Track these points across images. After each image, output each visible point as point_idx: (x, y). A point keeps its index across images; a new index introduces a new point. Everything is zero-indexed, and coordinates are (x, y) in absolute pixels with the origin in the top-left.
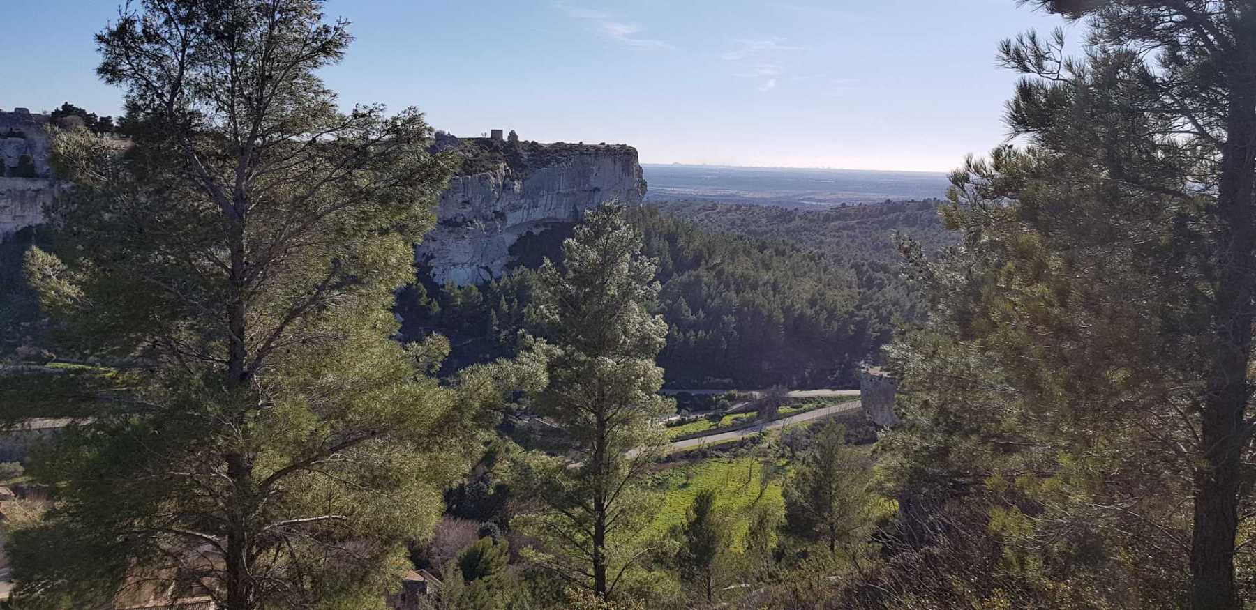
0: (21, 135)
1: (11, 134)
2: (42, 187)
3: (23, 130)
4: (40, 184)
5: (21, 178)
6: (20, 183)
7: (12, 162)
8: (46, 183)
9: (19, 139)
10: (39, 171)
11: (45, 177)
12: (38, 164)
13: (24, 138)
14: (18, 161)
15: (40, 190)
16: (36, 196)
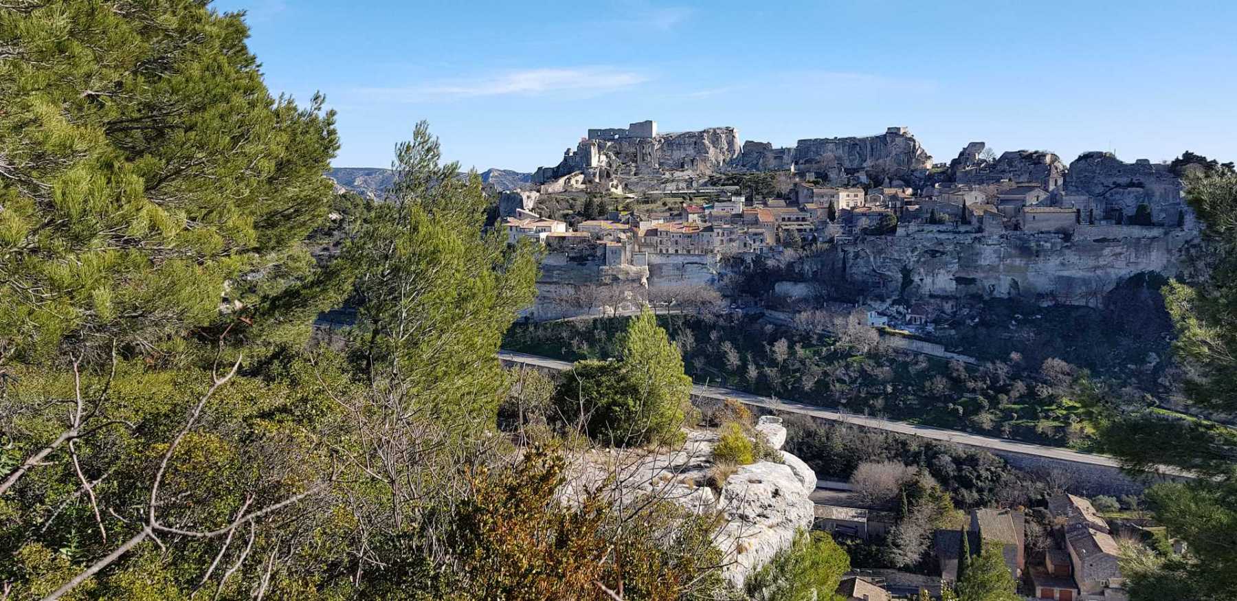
0: (1140, 185)
1: (1132, 185)
2: (1157, 235)
3: (1142, 180)
4: (1155, 232)
5: (1137, 227)
6: (1137, 231)
7: (1130, 211)
8: (1161, 230)
9: (1138, 189)
10: (1154, 220)
11: (1161, 225)
12: (1154, 213)
13: (1143, 187)
14: (1135, 210)
15: (1155, 238)
16: (1151, 244)
